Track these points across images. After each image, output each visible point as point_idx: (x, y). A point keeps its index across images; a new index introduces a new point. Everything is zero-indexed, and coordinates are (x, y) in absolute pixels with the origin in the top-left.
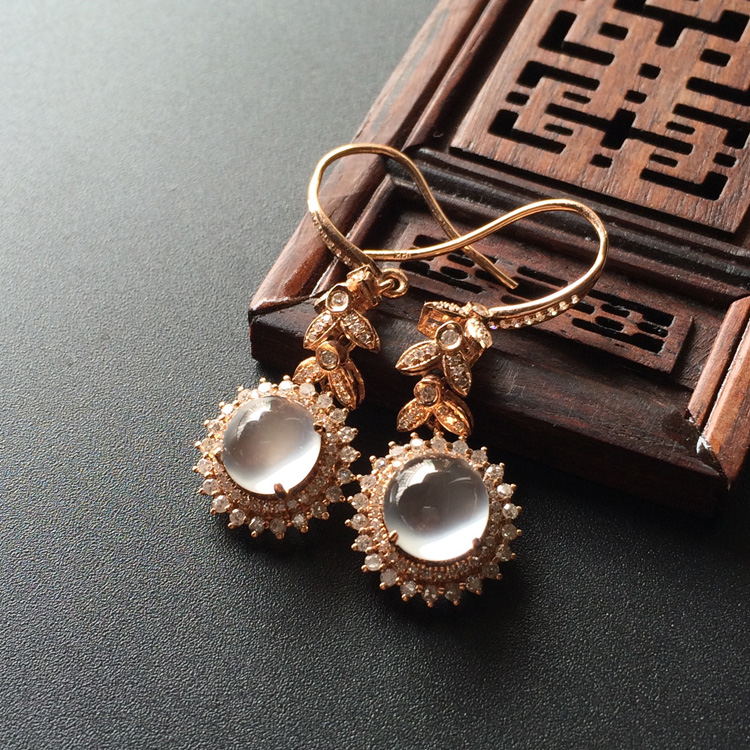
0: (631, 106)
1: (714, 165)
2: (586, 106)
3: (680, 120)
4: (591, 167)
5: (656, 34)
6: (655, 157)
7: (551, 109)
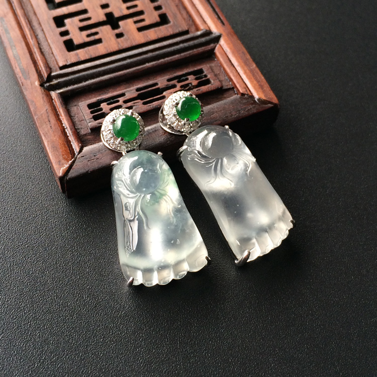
0: (108, 10)
1: (157, 12)
2: (92, 20)
4: (119, 40)
6: (136, 22)
7: (82, 29)
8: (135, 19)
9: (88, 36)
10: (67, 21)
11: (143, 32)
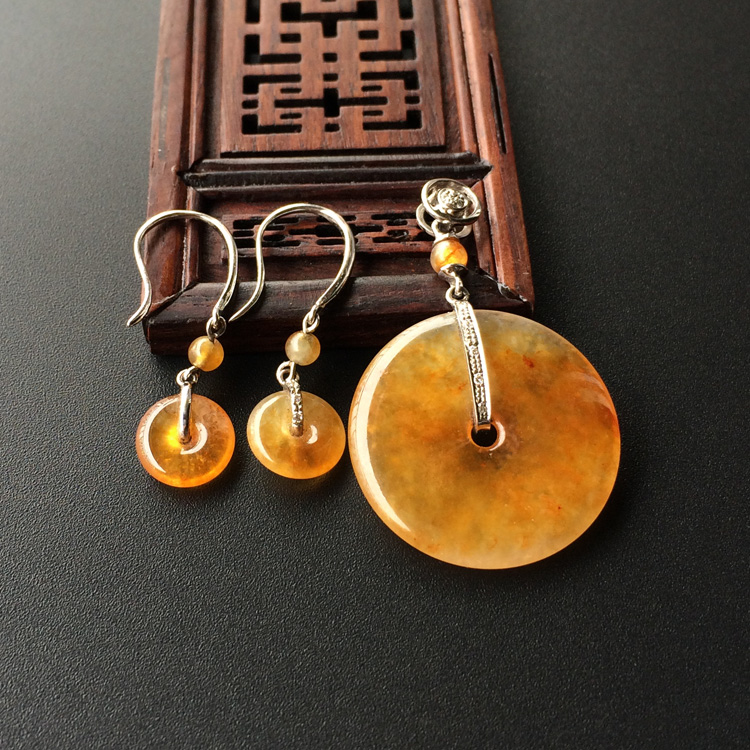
0: (332, 84)
1: (408, 105)
2: (301, 93)
3: (368, 83)
4: (328, 134)
5: (321, 32)
6: (365, 113)
7: (278, 104)
8: (367, 108)
9: (284, 117)
10: (262, 86)
11: (370, 131)
